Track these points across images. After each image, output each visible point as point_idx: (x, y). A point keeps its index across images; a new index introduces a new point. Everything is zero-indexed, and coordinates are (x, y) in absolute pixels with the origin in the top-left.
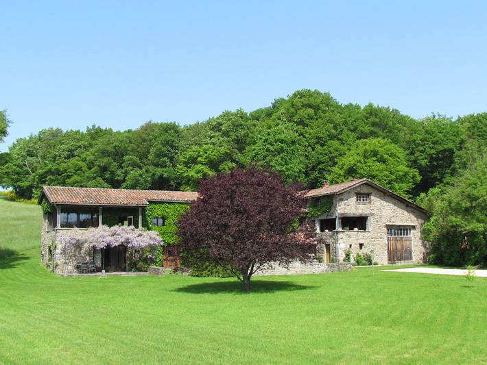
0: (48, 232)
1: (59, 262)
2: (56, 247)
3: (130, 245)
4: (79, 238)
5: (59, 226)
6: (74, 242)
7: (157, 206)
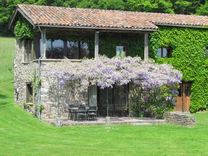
0: (25, 64)
1: (45, 105)
2: (40, 84)
3: (144, 83)
4: (74, 72)
5: (44, 57)
6: (67, 78)
7: (164, 32)
